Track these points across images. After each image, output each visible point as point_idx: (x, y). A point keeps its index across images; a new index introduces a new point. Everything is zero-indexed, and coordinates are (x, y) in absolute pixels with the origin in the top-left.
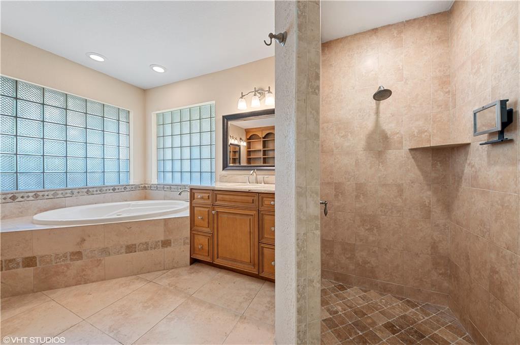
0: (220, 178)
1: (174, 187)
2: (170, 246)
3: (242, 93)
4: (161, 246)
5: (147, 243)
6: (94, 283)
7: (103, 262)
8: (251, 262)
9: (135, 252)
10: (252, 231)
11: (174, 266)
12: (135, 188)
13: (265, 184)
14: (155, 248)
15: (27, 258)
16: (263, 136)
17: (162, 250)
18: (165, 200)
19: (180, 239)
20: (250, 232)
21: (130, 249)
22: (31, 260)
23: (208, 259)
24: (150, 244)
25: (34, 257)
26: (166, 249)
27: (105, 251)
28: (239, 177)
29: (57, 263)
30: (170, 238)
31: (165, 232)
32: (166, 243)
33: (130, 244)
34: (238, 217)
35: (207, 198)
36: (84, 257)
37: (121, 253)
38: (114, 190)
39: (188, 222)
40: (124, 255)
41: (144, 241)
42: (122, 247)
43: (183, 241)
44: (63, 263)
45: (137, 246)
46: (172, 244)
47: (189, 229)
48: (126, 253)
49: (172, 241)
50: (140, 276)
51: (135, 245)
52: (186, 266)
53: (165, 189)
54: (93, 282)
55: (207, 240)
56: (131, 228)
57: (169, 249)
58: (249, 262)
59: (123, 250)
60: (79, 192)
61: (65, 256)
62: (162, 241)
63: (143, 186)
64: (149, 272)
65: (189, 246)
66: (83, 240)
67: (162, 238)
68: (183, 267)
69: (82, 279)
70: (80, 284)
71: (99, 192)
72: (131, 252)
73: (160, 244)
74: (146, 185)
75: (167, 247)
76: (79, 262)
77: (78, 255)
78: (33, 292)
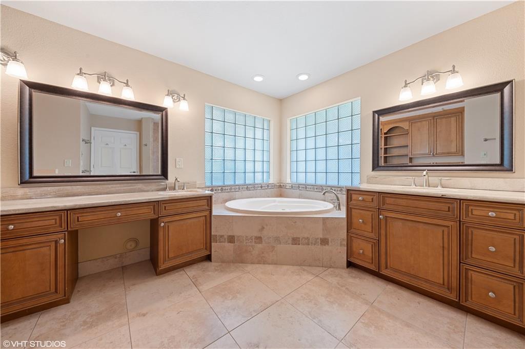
0: (368, 179)
1: (310, 187)
2: (328, 245)
3: (406, 81)
4: (319, 243)
5: (308, 238)
6: (270, 266)
7: (276, 249)
8: (444, 284)
9: (299, 244)
10: (446, 245)
11: (331, 266)
12: (275, 185)
13: (443, 187)
14: (315, 244)
15: (230, 236)
16: (386, 132)
17: (321, 247)
18: (300, 198)
19: (338, 239)
20: (443, 247)
21: (295, 241)
22: (232, 238)
23: (372, 267)
24: (311, 239)
25: (234, 236)
26: (324, 247)
27: (277, 240)
28: (396, 178)
29: (246, 243)
30: (327, 237)
31: (323, 230)
32: (324, 242)
33: (295, 236)
34: (421, 226)
35: (371, 200)
36: (263, 242)
37: (289, 244)
38: (261, 187)
39: (345, 224)
40: (291, 245)
41: (306, 236)
42: (289, 238)
43: (339, 242)
44: (250, 244)
45: (300, 240)
46: (330, 244)
47: (346, 231)
48: (293, 244)
49: (330, 239)
50: (304, 267)
51: (299, 238)
52: (343, 268)
53: (300, 189)
54: (269, 264)
55: (371, 245)
56: (296, 222)
57: (326, 247)
58: (442, 282)
59: (290, 241)
60: (242, 188)
61: (251, 238)
62: (321, 239)
63: (279, 184)
64: (310, 266)
65: (346, 248)
66: (263, 228)
67: (321, 236)
68: (340, 268)
69: (262, 260)
70: (260, 264)
71: (253, 189)
72: (296, 244)
73: (319, 240)
74: (282, 184)
75: (325, 245)
76: (260, 246)
77: (259, 239)
78: (233, 262)
